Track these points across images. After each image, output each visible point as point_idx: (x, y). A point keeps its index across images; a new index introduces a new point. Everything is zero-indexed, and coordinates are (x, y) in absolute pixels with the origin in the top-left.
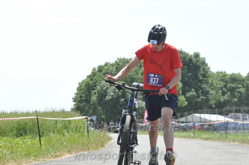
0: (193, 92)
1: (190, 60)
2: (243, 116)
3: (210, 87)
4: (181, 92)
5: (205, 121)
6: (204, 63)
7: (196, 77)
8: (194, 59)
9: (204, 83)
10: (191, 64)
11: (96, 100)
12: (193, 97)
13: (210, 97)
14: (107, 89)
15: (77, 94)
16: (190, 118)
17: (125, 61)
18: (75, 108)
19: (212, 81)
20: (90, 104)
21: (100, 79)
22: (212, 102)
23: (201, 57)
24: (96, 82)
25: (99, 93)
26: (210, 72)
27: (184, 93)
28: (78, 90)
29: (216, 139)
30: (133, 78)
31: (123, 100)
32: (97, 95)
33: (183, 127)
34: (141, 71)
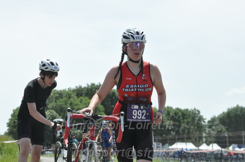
1: (114, 94)
2: (157, 144)
10: (114, 98)
15: (11, 120)
17: (56, 92)
18: (9, 132)
28: (12, 116)
30: (63, 108)
34: (70, 101)
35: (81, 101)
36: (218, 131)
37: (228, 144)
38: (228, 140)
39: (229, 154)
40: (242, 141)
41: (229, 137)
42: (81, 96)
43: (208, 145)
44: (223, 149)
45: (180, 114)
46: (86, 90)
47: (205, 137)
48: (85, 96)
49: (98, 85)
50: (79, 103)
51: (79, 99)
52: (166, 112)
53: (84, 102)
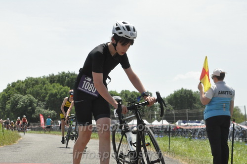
11: (10, 108)
14: (18, 100)
20: (5, 110)
21: (13, 92)
24: (10, 94)
25: (12, 103)
31: (30, 108)
32: (10, 104)
34: (44, 87)
35: (54, 87)
36: (167, 110)
37: (175, 120)
38: (174, 116)
39: (176, 128)
40: (186, 117)
41: (176, 114)
42: (54, 82)
43: (159, 121)
44: (171, 124)
45: (136, 96)
46: (57, 77)
47: (156, 115)
48: (57, 83)
49: (68, 73)
51: (52, 85)
52: (124, 95)
53: (56, 87)
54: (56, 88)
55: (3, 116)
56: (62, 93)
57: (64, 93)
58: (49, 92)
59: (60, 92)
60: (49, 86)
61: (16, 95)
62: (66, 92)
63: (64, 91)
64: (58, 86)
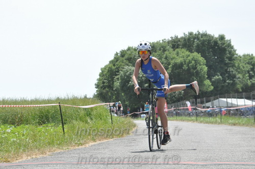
0: (218, 76)
1: (216, 42)
3: (236, 70)
4: (207, 76)
5: (232, 106)
6: (229, 45)
7: (222, 61)
8: (219, 42)
9: (230, 67)
10: (216, 47)
11: (119, 86)
12: (218, 81)
13: (237, 81)
14: (130, 74)
15: (99, 80)
16: (216, 102)
18: (98, 94)
19: (239, 64)
20: (112, 90)
21: (123, 64)
22: (239, 86)
23: (226, 39)
24: (119, 67)
25: (122, 79)
26: (237, 55)
27: (209, 78)
28: (100, 75)
29: (243, 124)
31: (147, 85)
32: (120, 81)
33: (209, 112)
34: (165, 55)
35: (178, 54)
42: (177, 48)
46: (182, 40)
49: (197, 33)
50: (176, 56)
51: (175, 52)
53: (181, 54)
54: (182, 56)
55: (110, 97)
56: (190, 62)
57: (193, 62)
58: (172, 62)
59: (187, 61)
60: (171, 53)
61: (126, 67)
62: (195, 61)
63: (192, 60)
64: (184, 52)
